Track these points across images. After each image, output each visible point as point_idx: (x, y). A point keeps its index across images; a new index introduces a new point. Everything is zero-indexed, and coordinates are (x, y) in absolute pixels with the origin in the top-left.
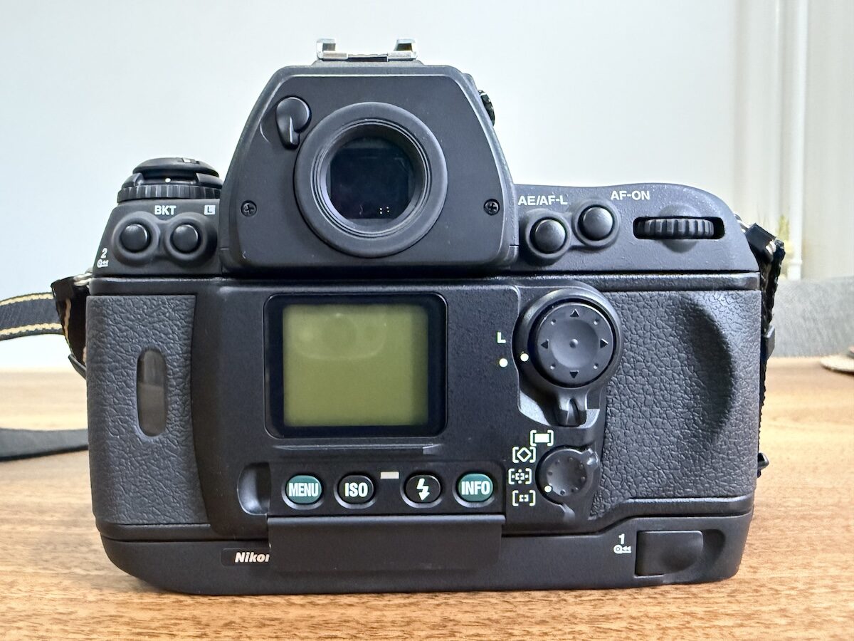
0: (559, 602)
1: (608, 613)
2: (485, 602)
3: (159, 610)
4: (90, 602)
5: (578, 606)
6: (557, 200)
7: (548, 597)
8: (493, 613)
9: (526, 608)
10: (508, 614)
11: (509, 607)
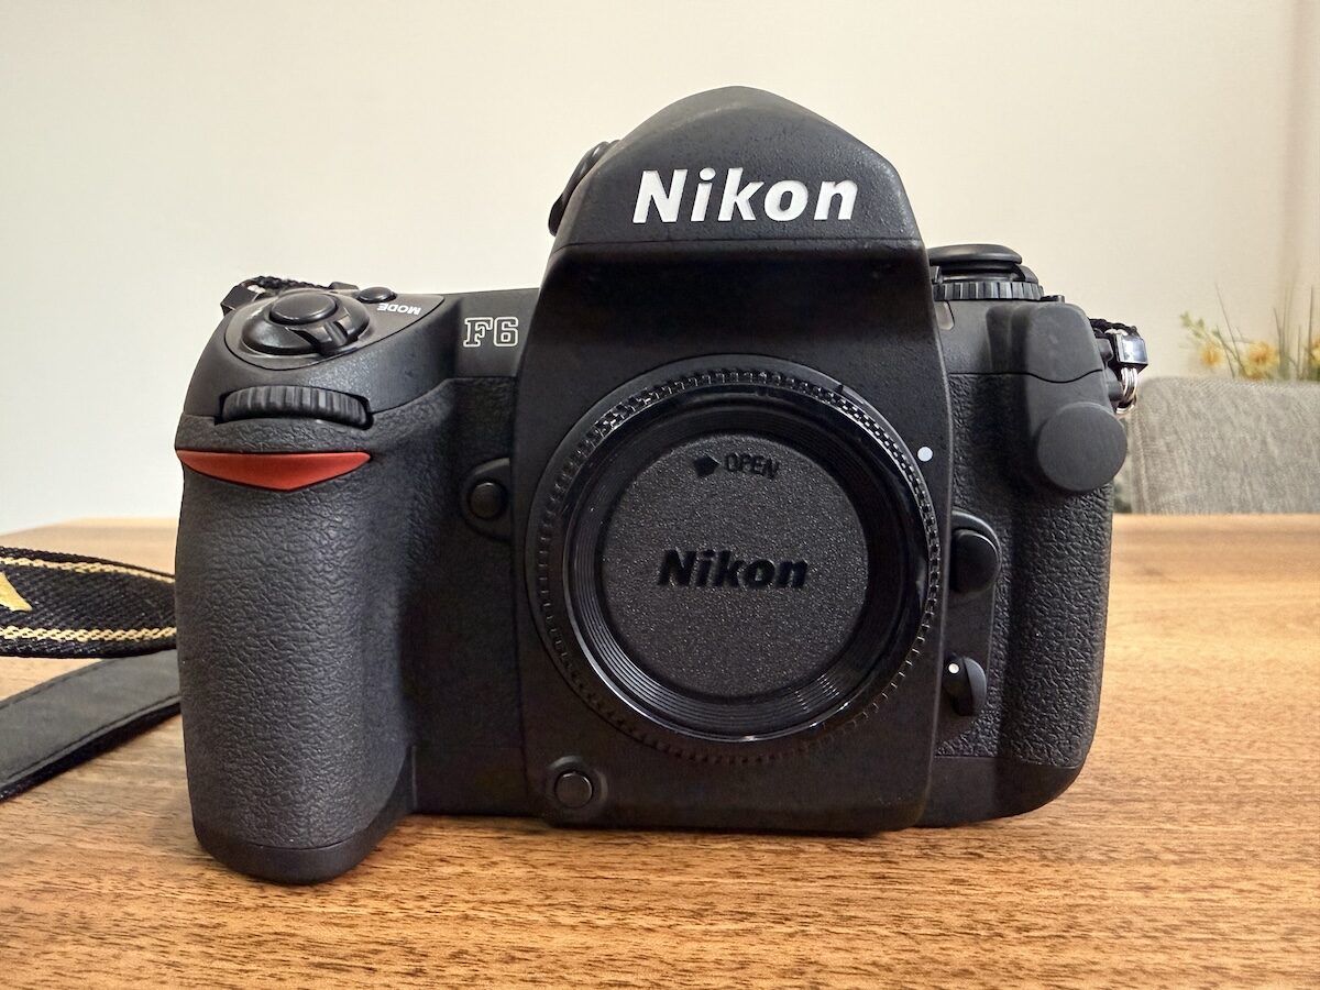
0: (989, 938)
1: (1076, 962)
3: (350, 926)
4: (247, 909)
5: (1024, 948)
7: (973, 929)
8: (881, 953)
9: (937, 946)
10: (905, 956)
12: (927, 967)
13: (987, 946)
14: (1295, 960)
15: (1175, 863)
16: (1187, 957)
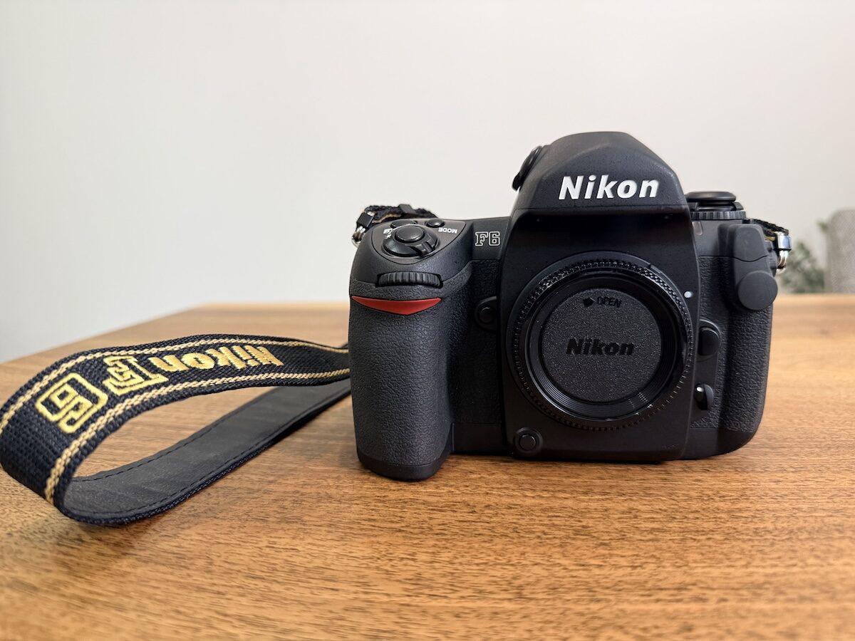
12: (681, 510)
13: (707, 503)
14: (831, 505)
15: (792, 472)
16: (787, 505)
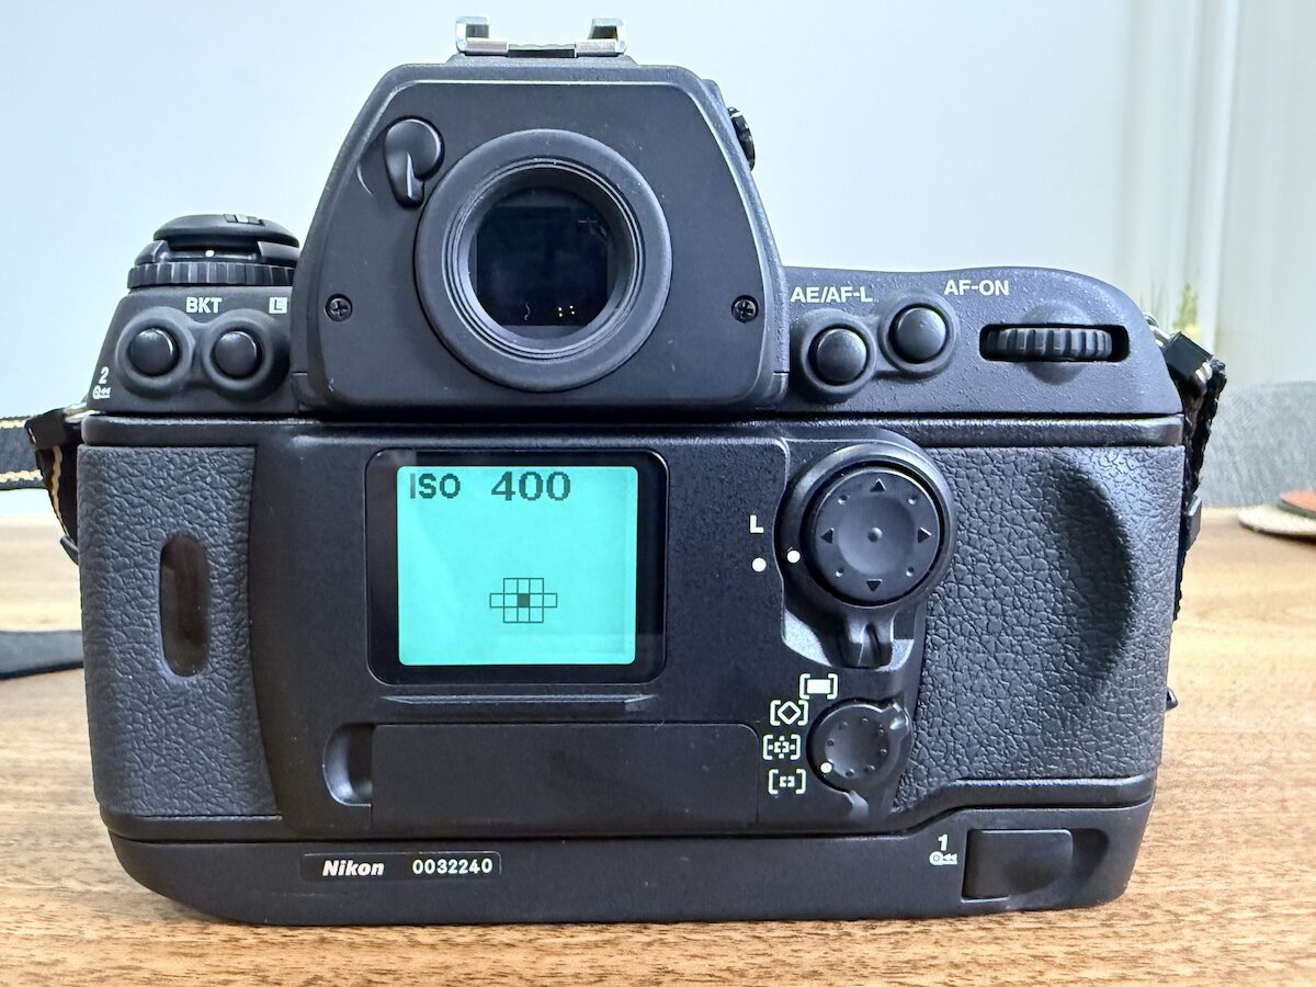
0: (839, 937)
1: (917, 957)
2: (724, 937)
3: (201, 956)
4: (89, 942)
5: (870, 946)
6: (856, 294)
7: (823, 929)
8: (736, 959)
9: (788, 948)
10: (759, 960)
11: (761, 946)
